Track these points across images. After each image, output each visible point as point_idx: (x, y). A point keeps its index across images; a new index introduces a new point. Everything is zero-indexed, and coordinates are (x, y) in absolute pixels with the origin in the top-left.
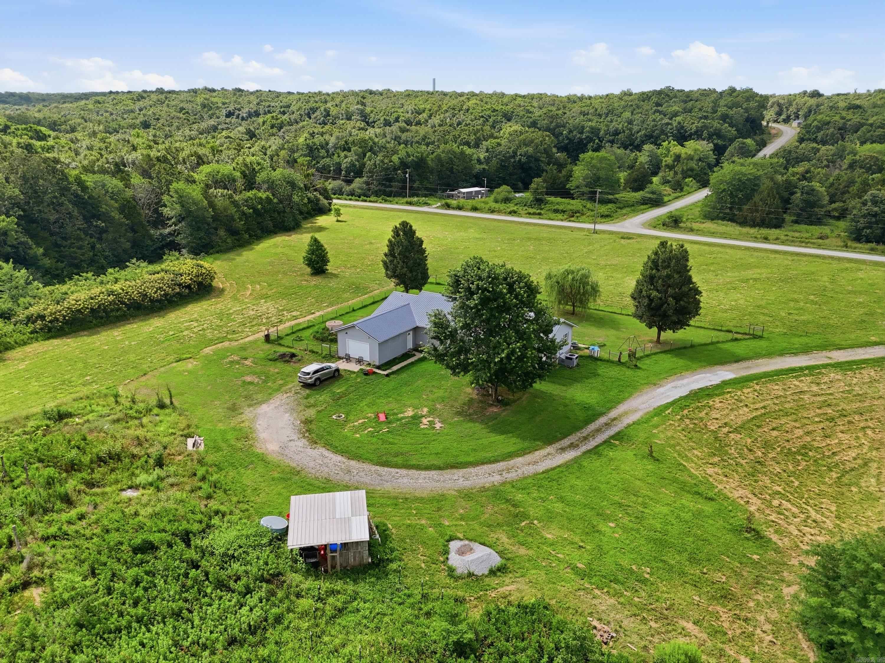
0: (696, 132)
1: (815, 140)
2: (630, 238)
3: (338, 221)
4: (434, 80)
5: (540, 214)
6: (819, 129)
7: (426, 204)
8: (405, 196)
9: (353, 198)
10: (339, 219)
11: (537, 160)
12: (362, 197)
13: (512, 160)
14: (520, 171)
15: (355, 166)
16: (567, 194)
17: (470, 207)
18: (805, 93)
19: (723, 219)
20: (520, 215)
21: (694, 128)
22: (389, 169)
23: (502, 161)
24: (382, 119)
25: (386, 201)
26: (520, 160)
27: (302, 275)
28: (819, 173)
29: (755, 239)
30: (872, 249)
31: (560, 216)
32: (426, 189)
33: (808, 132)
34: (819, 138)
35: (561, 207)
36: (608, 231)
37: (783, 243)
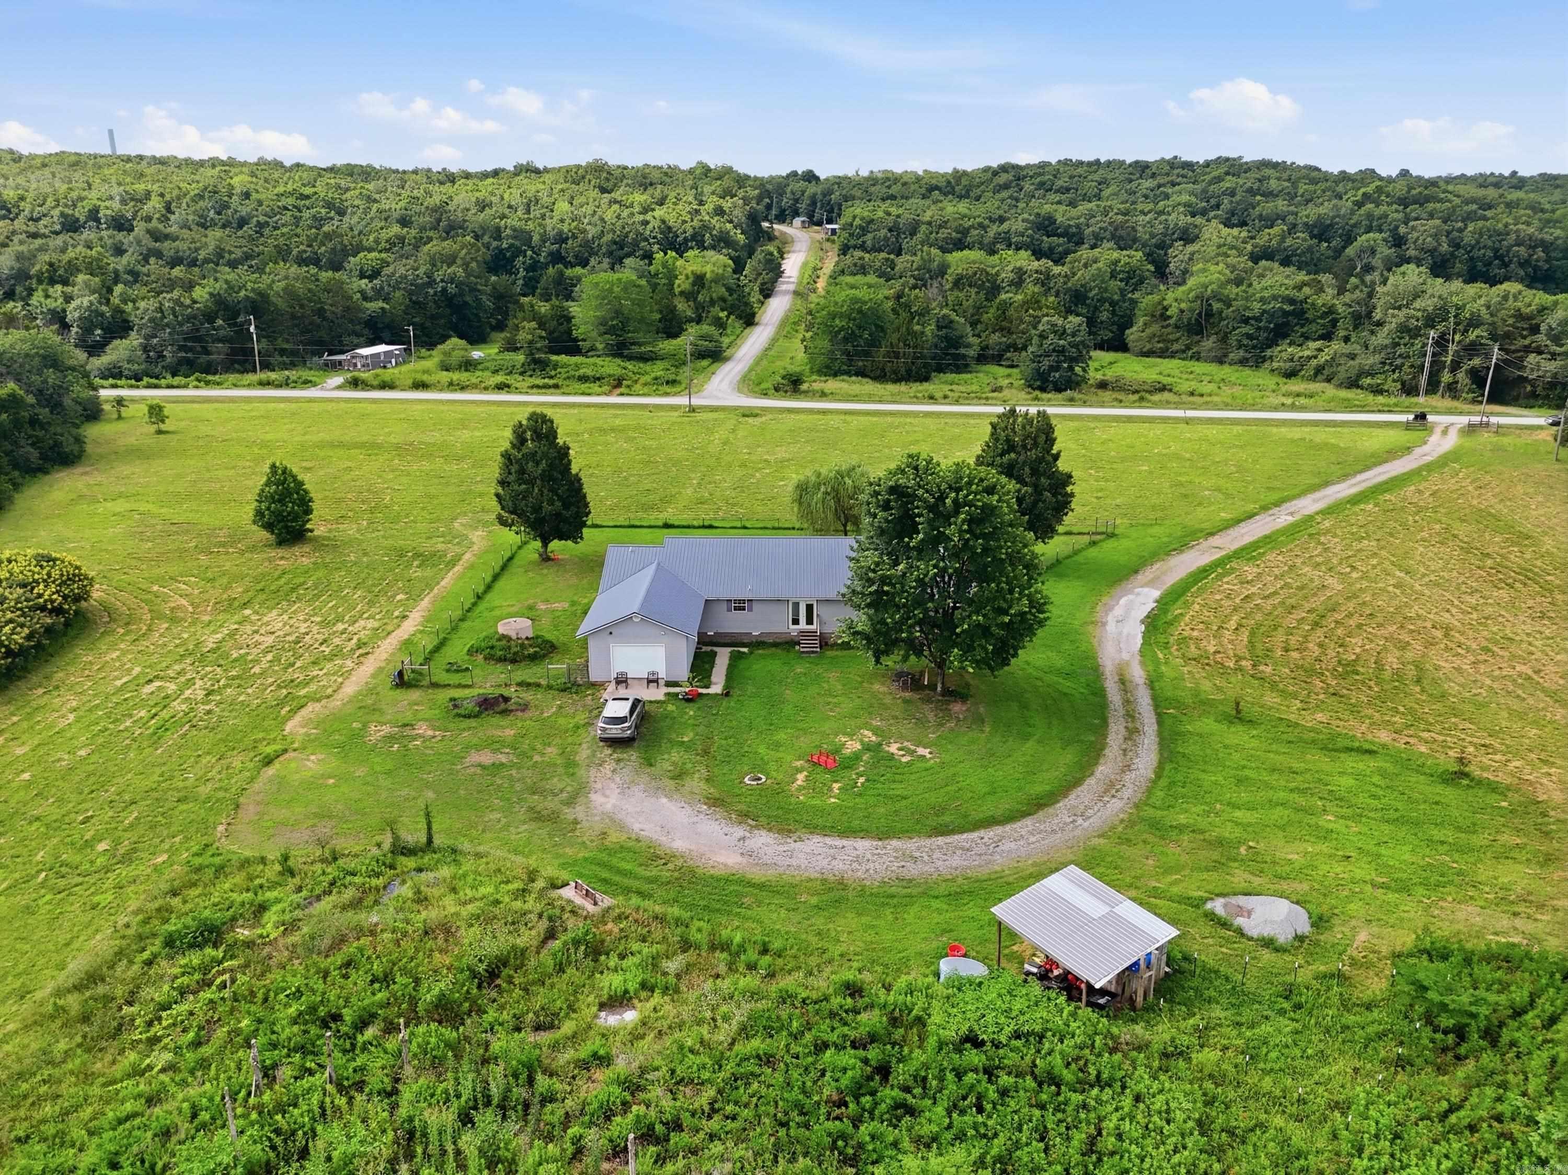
0: (694, 237)
1: (863, 247)
2: (756, 416)
3: (160, 432)
4: (111, 132)
5: (556, 386)
6: (864, 230)
7: (307, 383)
8: (254, 371)
9: (122, 382)
10: (163, 427)
11: (473, 290)
12: (146, 379)
13: (431, 291)
14: (448, 311)
15: (102, 315)
16: (573, 348)
17: (410, 382)
18: (794, 174)
19: (849, 373)
20: (518, 391)
21: (690, 232)
22: (195, 317)
23: (411, 293)
24: (56, 212)
25: (207, 383)
26: (444, 290)
27: (253, 549)
28: (917, 297)
29: (916, 399)
30: (1072, 400)
31: (595, 387)
32: (282, 352)
33: (851, 235)
34: (869, 244)
35: (589, 372)
36: (706, 407)
37: (957, 402)
